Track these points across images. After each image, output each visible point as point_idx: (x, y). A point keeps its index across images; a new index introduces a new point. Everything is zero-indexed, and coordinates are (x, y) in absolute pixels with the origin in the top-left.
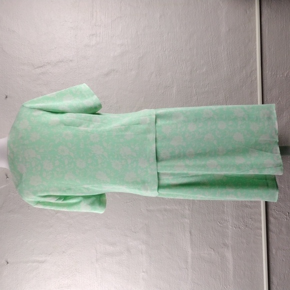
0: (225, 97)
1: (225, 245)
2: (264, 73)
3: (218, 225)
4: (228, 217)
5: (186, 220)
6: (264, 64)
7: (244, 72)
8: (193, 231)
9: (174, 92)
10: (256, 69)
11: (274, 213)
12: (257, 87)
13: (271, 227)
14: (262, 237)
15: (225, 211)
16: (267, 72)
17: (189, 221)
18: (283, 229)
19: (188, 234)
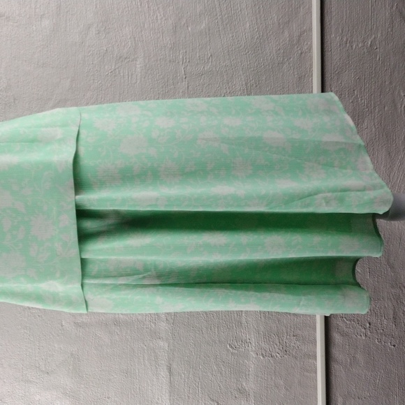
0: (246, 84)
1: (242, 392)
2: (327, 38)
3: (228, 350)
4: (250, 334)
5: (161, 343)
6: (327, 19)
7: (286, 34)
8: (174, 366)
9: (139, 70)
10: (311, 29)
11: (341, 324)
12: (311, 66)
13: (335, 352)
14: (316, 373)
15: (244, 321)
16: (332, 36)
17: (166, 345)
18: (358, 356)
19: (164, 373)
